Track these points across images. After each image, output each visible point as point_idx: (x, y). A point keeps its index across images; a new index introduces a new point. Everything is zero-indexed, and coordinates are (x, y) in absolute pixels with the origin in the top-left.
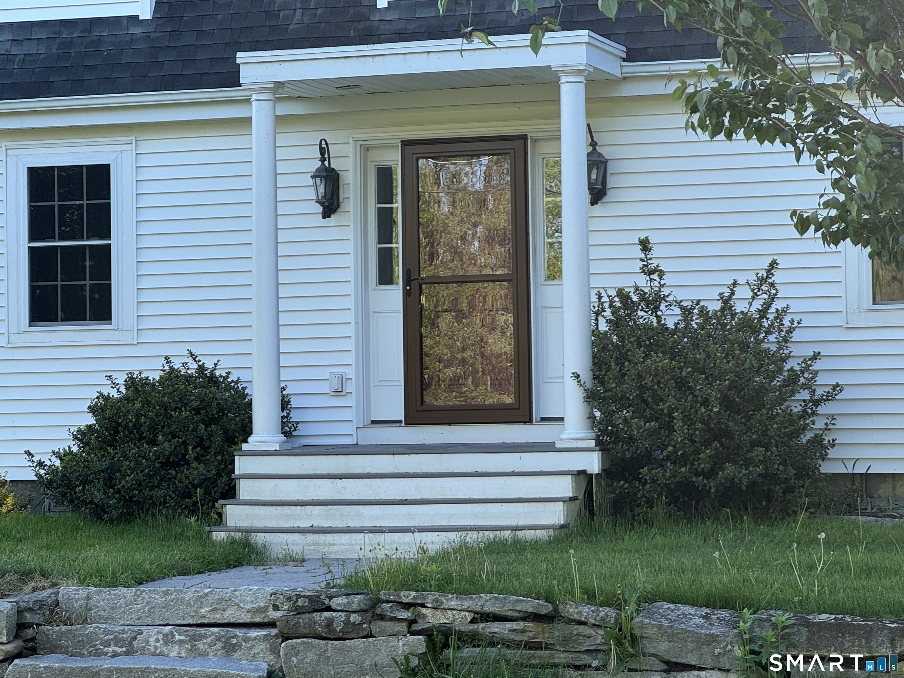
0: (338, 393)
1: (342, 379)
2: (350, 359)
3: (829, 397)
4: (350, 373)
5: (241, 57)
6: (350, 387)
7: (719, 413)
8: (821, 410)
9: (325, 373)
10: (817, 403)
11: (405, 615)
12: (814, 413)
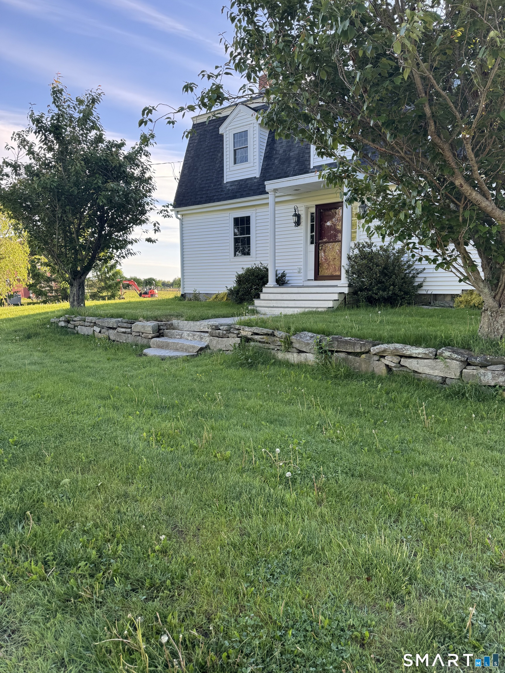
0: (299, 272)
1: (300, 269)
2: (302, 263)
3: (421, 272)
4: (302, 267)
5: (266, 183)
6: (302, 271)
7: (380, 276)
8: (419, 275)
9: (296, 267)
10: (418, 274)
11: (236, 332)
12: (417, 277)
